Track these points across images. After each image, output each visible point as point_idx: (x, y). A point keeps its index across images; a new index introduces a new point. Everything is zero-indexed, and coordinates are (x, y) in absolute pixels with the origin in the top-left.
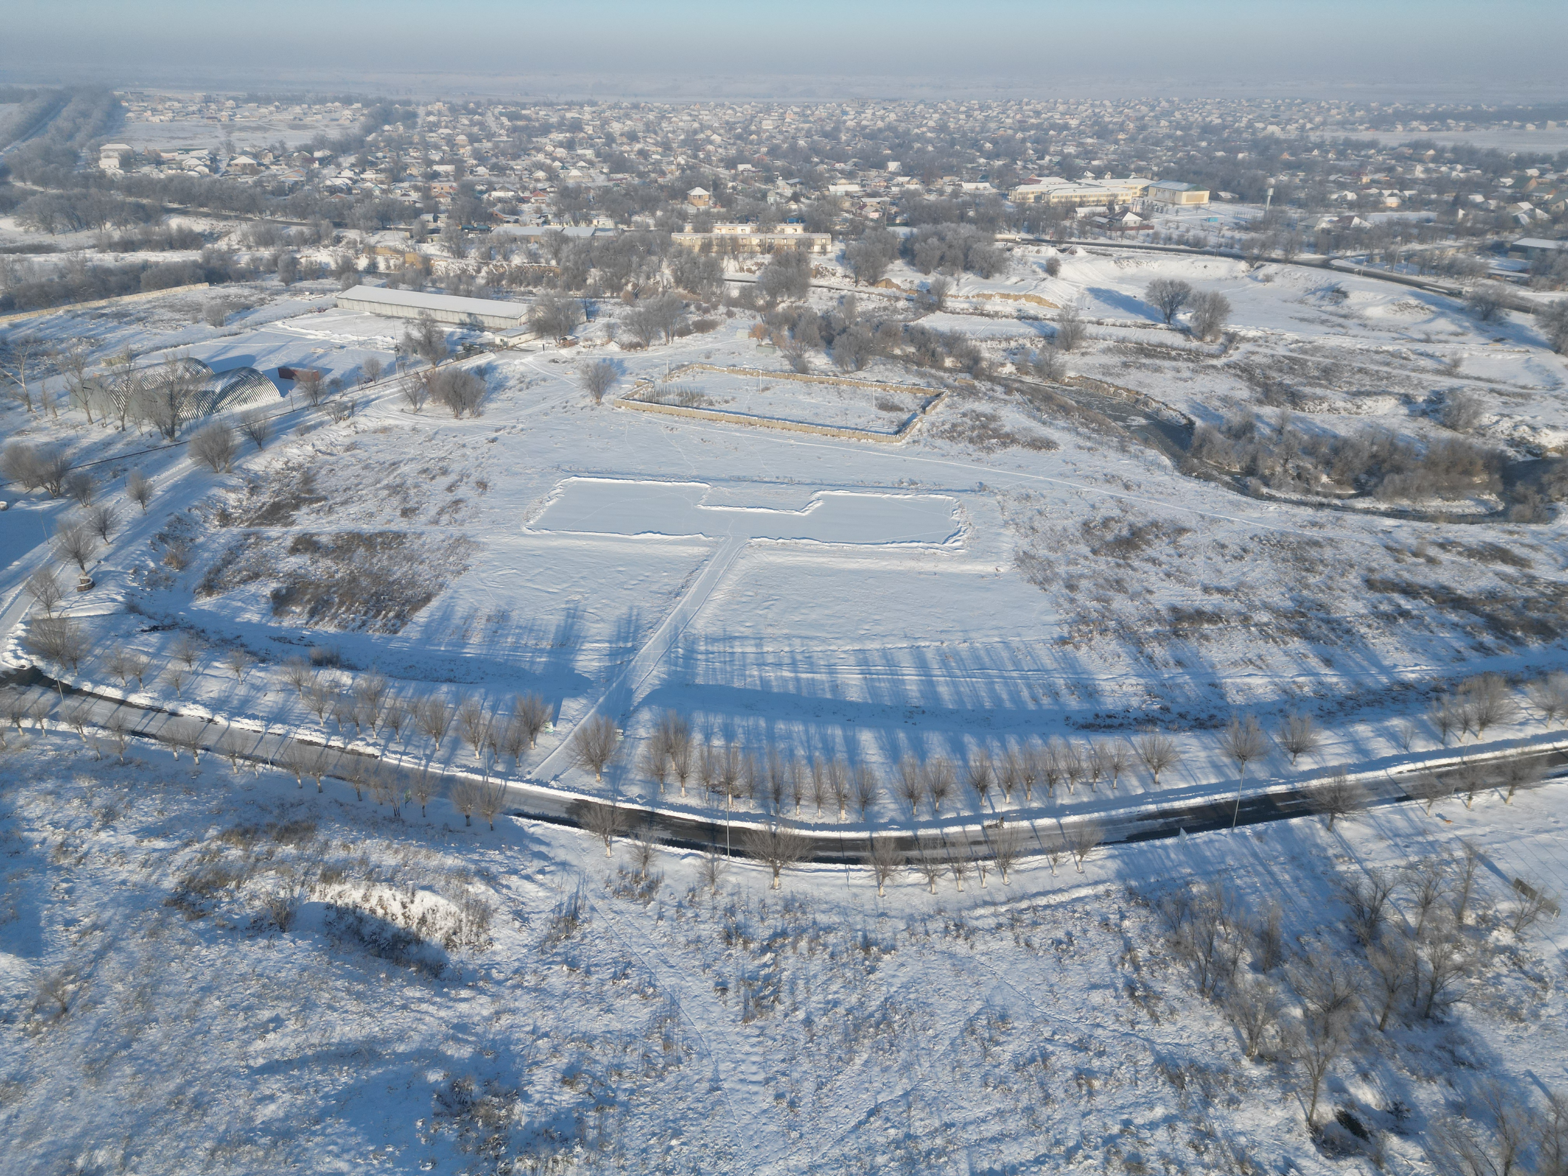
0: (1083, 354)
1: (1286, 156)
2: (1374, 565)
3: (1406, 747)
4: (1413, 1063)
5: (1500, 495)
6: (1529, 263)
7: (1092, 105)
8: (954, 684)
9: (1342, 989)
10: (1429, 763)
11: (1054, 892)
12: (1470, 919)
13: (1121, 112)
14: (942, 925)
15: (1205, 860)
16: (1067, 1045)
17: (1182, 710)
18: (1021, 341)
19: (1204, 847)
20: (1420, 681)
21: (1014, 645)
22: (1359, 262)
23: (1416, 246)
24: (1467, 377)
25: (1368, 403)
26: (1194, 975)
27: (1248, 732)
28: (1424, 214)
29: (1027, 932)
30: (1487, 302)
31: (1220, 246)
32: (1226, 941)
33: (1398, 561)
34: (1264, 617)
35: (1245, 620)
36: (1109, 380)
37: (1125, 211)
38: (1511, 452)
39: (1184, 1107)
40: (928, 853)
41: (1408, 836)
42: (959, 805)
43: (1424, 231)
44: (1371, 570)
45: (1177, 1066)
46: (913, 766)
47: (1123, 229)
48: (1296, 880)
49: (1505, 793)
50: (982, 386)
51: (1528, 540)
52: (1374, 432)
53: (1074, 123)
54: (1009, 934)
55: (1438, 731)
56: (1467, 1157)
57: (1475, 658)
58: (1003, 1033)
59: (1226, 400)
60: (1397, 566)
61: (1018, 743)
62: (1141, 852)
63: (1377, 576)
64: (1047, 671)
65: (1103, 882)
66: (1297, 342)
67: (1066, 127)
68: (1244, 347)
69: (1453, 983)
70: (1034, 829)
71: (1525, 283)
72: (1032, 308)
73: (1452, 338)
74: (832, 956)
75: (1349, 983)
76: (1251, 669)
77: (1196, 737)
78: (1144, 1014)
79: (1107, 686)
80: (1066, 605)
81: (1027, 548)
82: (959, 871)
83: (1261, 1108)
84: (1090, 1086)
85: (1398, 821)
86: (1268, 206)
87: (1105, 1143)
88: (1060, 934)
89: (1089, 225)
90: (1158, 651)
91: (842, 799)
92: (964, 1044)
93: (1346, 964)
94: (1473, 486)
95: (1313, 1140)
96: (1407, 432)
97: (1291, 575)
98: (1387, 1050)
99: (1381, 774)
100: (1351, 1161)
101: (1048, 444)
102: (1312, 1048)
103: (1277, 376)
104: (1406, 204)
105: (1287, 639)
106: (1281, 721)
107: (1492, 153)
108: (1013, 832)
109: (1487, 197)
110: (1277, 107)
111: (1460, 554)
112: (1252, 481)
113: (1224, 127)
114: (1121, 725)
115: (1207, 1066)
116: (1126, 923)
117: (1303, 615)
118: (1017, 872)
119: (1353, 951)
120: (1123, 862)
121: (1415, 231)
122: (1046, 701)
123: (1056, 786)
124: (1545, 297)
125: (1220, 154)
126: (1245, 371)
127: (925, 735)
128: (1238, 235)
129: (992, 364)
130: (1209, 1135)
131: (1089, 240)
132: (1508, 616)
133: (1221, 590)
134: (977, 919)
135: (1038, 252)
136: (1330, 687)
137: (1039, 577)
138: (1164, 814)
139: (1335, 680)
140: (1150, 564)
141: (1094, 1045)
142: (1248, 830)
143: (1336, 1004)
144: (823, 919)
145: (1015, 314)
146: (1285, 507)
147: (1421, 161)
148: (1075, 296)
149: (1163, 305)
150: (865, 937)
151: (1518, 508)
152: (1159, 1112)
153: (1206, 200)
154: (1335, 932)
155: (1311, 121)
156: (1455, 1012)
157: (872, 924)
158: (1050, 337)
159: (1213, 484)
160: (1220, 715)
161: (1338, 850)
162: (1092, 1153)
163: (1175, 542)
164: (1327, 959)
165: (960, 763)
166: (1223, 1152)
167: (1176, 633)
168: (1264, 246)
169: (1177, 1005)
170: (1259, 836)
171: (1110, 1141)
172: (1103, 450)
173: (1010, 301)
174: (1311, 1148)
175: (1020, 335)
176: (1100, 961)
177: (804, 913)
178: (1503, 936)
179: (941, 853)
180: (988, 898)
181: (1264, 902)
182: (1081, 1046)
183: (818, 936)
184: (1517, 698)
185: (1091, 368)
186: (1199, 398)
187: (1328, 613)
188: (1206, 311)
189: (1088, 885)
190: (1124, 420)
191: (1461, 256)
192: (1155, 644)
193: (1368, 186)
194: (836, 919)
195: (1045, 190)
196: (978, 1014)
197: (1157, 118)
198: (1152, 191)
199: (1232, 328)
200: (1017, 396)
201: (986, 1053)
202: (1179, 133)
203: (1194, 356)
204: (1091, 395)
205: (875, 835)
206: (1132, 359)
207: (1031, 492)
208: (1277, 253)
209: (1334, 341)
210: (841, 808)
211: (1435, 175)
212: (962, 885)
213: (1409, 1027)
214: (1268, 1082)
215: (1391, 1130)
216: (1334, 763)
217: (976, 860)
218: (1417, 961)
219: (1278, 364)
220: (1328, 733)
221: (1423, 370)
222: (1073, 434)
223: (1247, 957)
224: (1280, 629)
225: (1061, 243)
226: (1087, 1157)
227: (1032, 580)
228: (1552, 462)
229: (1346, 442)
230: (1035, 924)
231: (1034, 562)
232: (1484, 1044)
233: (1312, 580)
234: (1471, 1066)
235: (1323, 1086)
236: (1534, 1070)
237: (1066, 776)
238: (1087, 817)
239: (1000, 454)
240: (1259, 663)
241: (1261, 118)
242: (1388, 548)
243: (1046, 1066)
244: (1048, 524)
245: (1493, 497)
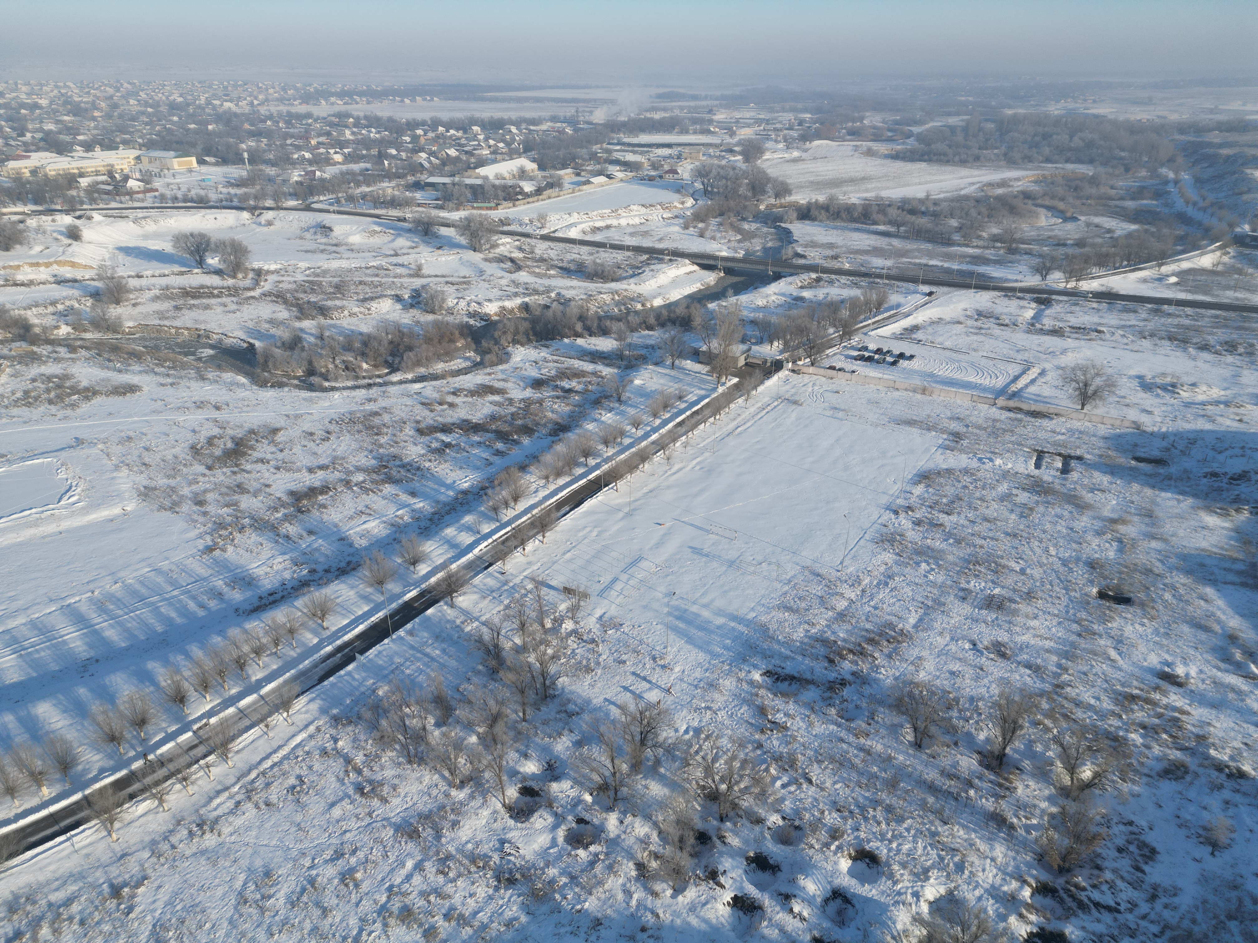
0: (134, 305)
1: (247, 126)
2: (418, 418)
3: (478, 533)
4: (548, 731)
5: (476, 351)
6: (439, 194)
7: (56, 87)
8: (120, 624)
9: (494, 708)
10: (495, 537)
11: (275, 751)
12: (548, 624)
13: (88, 93)
14: (186, 832)
15: (381, 668)
16: (326, 862)
17: (326, 567)
18: (68, 303)
19: (377, 659)
20: (472, 486)
21: (165, 568)
22: (331, 204)
23: (365, 189)
24: (430, 276)
25: (374, 305)
26: (400, 754)
27: (378, 564)
28: (363, 165)
29: (263, 795)
30: (423, 223)
31: (222, 201)
32: (414, 717)
33: (432, 411)
34: (360, 477)
35: (347, 484)
36: (167, 323)
37: (126, 178)
38: (472, 322)
39: (425, 850)
40: (148, 780)
41: (499, 589)
42: (164, 725)
43: (367, 178)
44: (418, 422)
45: (411, 824)
46: (105, 712)
47: (131, 193)
48: (444, 651)
49: (541, 538)
50: (43, 350)
51: (501, 376)
52: (385, 325)
53: (44, 102)
54: (248, 806)
55: (492, 514)
56: (592, 770)
57: (496, 459)
58: (271, 886)
59: (271, 321)
60: (432, 415)
61: (201, 648)
62: (333, 685)
63: (423, 425)
64: (204, 579)
65: (311, 723)
66: (309, 268)
67: (36, 106)
68: (272, 278)
69: (553, 669)
70: (240, 711)
71: (441, 208)
72: (67, 272)
73: (411, 251)
74: (82, 923)
75: (497, 702)
76: (364, 518)
77: (344, 582)
78: (376, 802)
79: (260, 572)
80: (201, 519)
81: (146, 483)
82: (185, 779)
83: (474, 817)
84: (354, 880)
85: (491, 582)
86: (248, 167)
87: (379, 914)
88: (292, 781)
89: (94, 193)
90: (291, 529)
91: (37, 778)
92: (241, 915)
93: (491, 691)
94: (458, 349)
95: (511, 817)
96: (406, 321)
97: (368, 441)
98: (532, 732)
99: (470, 556)
100: (536, 815)
101: (132, 389)
102: (490, 757)
103: (304, 297)
104: (349, 158)
105: (381, 487)
106: (397, 546)
107: (390, 120)
108: (222, 723)
109: (398, 151)
110: (226, 88)
111: (466, 396)
112: (315, 380)
113: (188, 105)
114: (283, 597)
115: (430, 811)
116: (340, 744)
117: (386, 467)
118: (237, 752)
119: (493, 679)
120: (322, 699)
121: (361, 178)
122: (213, 604)
123: (247, 668)
124: (456, 216)
125: (192, 126)
126: (279, 297)
127: (107, 681)
128: (233, 191)
129: (45, 329)
130: (449, 857)
131: (101, 206)
132: (506, 428)
133: (322, 467)
134: (215, 809)
135: (53, 221)
136: (420, 511)
137: (167, 503)
138: (339, 649)
139: (421, 505)
140: (260, 464)
141: (347, 848)
142: (401, 632)
143: (495, 719)
144: (57, 897)
145: (52, 280)
146: (346, 393)
147: (347, 127)
148: (107, 256)
149: (191, 253)
150: (112, 886)
151: (488, 357)
152: (410, 864)
153: (195, 164)
154: (478, 673)
155: (256, 98)
156: (560, 686)
157: (114, 871)
158: (96, 295)
159: (286, 389)
160: (354, 559)
161: (463, 618)
162: (373, 928)
163: (273, 441)
164: (479, 694)
165: (152, 688)
166: (461, 863)
167: (300, 511)
168: (256, 198)
169: (396, 781)
170: (411, 633)
171: (383, 910)
172: (184, 382)
173: (42, 269)
174: (511, 822)
175: (65, 298)
176: (330, 784)
177: (34, 903)
178: (568, 625)
179: (161, 773)
180: (219, 787)
181: (429, 677)
182: (338, 855)
183: (59, 915)
184: (528, 477)
185: (146, 316)
186: (250, 324)
187: (401, 460)
188: (230, 255)
189: (301, 731)
190: (193, 354)
191: (396, 193)
192: (287, 525)
193: (317, 147)
194: (73, 888)
195: (38, 164)
196: (245, 883)
197: (125, 97)
198: (145, 160)
199: (256, 265)
200: (83, 352)
201: (262, 910)
202: (150, 110)
203: (234, 292)
204: (157, 339)
205: (88, 792)
206: (181, 302)
207: (131, 434)
208: (269, 203)
209: (335, 264)
210: (40, 786)
211: (360, 137)
212: (191, 789)
213: (539, 709)
214: (472, 797)
215: (551, 781)
216: (440, 561)
217: (197, 761)
218: (529, 665)
219: (301, 287)
220: (430, 543)
221: (401, 276)
222: (152, 375)
223: (431, 720)
224: (373, 482)
225: (74, 210)
226: (369, 935)
227: (162, 508)
228: (495, 323)
229: (369, 336)
230: (268, 785)
231: (157, 492)
232: (579, 696)
233: (383, 440)
234: (578, 713)
235: (505, 778)
236: (607, 696)
237: (252, 656)
238: (281, 680)
239: (85, 407)
240: (368, 511)
241: (216, 97)
242: (423, 404)
243: (315, 889)
244: (158, 457)
245: (472, 354)
